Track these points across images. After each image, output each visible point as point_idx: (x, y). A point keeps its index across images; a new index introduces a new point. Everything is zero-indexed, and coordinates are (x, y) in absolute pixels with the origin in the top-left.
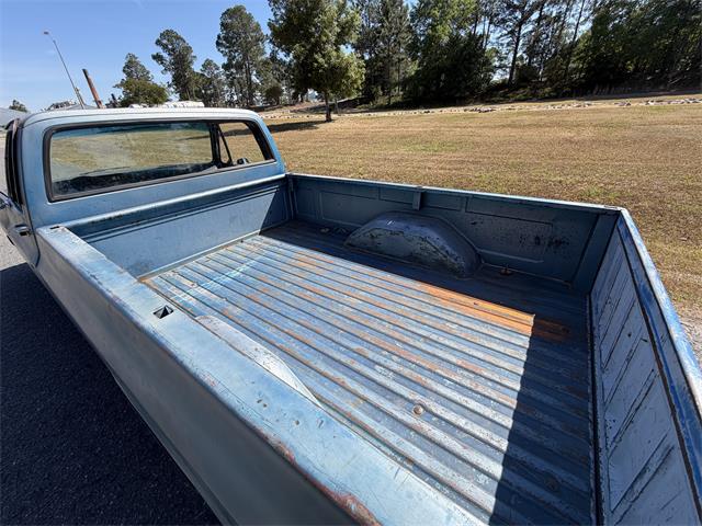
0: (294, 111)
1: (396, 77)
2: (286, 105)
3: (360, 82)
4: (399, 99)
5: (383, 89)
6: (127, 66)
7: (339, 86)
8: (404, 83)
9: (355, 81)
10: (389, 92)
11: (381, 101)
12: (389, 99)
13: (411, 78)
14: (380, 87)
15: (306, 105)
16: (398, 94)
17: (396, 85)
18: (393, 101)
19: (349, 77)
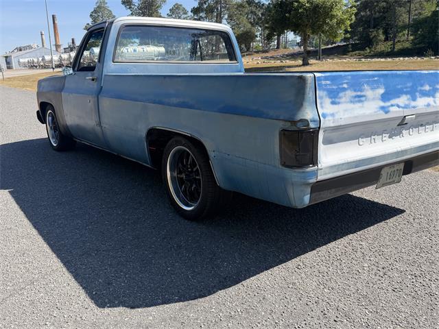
0: (266, 58)
1: (404, 18)
2: (257, 52)
3: (348, 23)
4: (407, 45)
5: (386, 33)
6: (95, 11)
7: (320, 27)
8: (416, 26)
9: (340, 22)
10: (395, 37)
11: (382, 47)
12: (394, 44)
13: (426, 20)
14: (381, 31)
15: (282, 52)
16: (405, 39)
17: (404, 27)
18: (398, 47)
19: (332, 17)
